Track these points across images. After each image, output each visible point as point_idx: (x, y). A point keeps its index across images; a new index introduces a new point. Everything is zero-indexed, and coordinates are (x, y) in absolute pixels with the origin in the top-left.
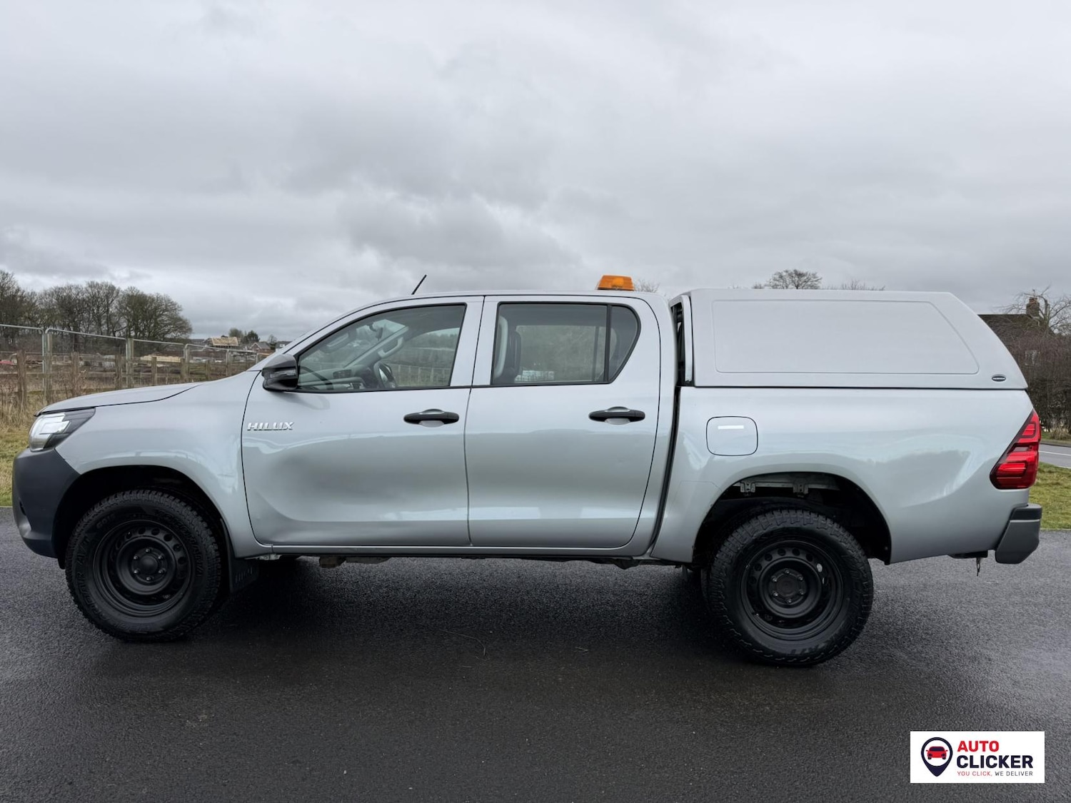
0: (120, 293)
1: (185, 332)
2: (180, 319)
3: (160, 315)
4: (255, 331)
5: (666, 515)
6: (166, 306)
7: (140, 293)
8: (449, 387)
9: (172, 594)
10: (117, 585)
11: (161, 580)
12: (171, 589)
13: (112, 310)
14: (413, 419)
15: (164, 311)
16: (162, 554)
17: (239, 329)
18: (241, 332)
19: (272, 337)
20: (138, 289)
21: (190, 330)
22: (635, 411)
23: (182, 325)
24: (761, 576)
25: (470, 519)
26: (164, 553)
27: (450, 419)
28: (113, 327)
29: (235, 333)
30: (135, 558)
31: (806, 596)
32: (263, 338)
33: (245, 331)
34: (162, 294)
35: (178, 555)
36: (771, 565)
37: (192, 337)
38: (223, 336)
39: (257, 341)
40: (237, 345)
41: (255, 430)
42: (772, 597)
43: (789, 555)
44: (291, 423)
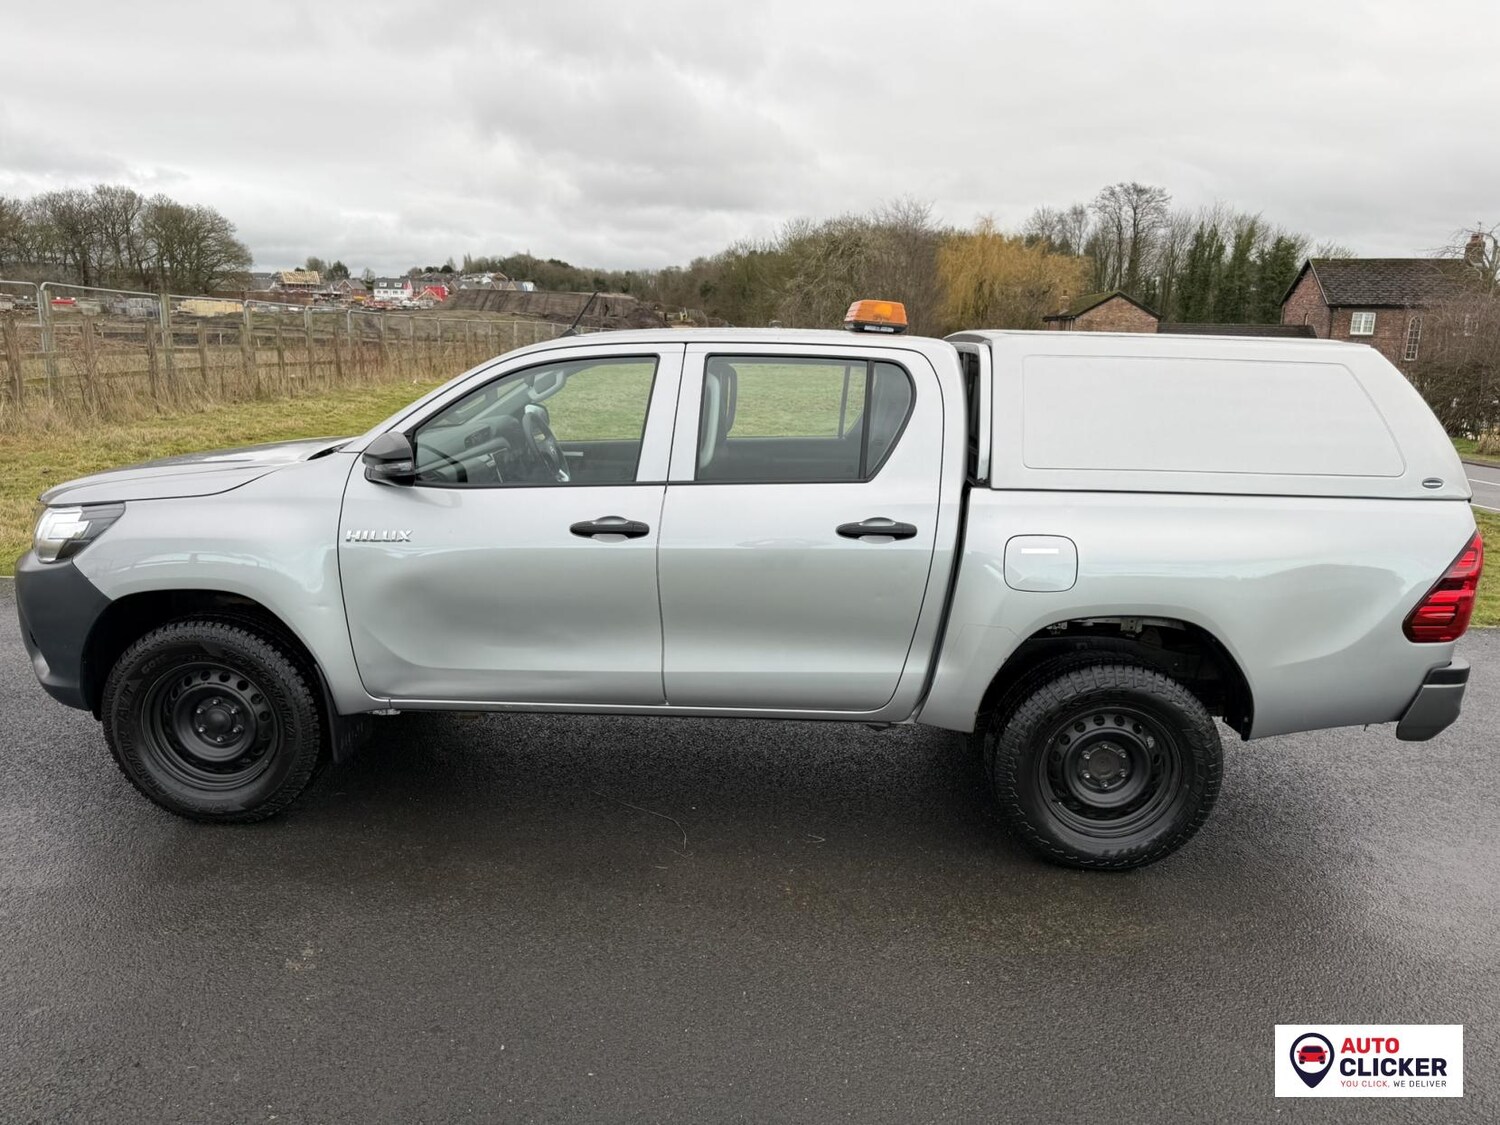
0: (144, 204)
1: (243, 264)
2: (234, 244)
3: (204, 238)
4: (345, 262)
5: (941, 669)
6: (213, 224)
7: (173, 203)
8: (634, 483)
9: (255, 759)
10: (176, 746)
11: (237, 741)
12: (251, 754)
13: (135, 228)
14: (582, 530)
15: (209, 231)
16: (236, 707)
17: (320, 259)
18: (322, 263)
19: (368, 271)
20: (170, 197)
21: (249, 261)
22: (903, 525)
23: (237, 254)
24: (1068, 750)
25: (665, 671)
26: (237, 704)
27: (636, 531)
28: (138, 254)
29: (315, 265)
30: (199, 712)
31: (1128, 778)
32: (355, 273)
33: (330, 262)
34: (205, 206)
35: (258, 709)
36: (1082, 739)
37: (253, 270)
38: (298, 270)
39: (347, 276)
40: (318, 283)
41: (357, 541)
42: (1080, 778)
43: (1109, 724)
44: (408, 532)
